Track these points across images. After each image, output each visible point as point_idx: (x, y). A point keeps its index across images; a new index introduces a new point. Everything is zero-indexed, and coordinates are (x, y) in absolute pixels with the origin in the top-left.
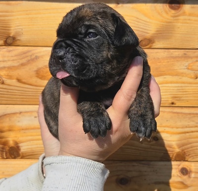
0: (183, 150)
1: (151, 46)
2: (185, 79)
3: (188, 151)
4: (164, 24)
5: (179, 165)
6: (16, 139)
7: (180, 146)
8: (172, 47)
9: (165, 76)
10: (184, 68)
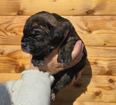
0: (110, 70)
1: (93, 14)
2: (112, 31)
3: (113, 70)
4: (100, 2)
5: (108, 78)
6: (23, 63)
7: (108, 67)
8: (105, 14)
9: (101, 30)
10: (111, 25)
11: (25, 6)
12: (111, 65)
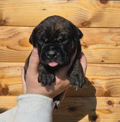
0: (109, 90)
1: (89, 26)
2: (110, 46)
3: (112, 91)
4: (97, 12)
5: (107, 99)
6: (6, 83)
7: (107, 87)
8: (102, 26)
9: (98, 45)
10: (109, 39)
11: (8, 14)
12: (110, 84)
